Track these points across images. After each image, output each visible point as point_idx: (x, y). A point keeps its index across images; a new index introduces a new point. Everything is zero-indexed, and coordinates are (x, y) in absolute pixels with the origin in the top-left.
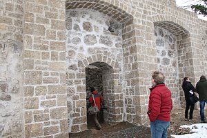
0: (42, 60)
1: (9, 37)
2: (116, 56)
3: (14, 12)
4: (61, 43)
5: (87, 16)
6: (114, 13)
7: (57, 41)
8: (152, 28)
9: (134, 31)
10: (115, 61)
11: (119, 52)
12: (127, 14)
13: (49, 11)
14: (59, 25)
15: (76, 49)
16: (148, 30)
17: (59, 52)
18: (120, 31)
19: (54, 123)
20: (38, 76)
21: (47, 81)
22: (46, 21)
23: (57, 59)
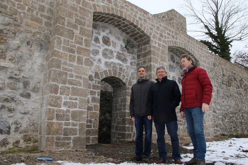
0: (68, 62)
1: (38, 36)
2: (130, 73)
3: (45, 14)
4: (87, 50)
5: (107, 31)
6: (132, 32)
7: (83, 47)
8: (167, 51)
9: (150, 51)
10: (129, 78)
11: (133, 71)
12: (145, 35)
13: (79, 18)
14: (86, 32)
15: (95, 60)
16: (163, 52)
17: (85, 58)
18: (136, 50)
19: (74, 125)
20: (64, 76)
21: (71, 83)
22: (75, 27)
23: (82, 64)
